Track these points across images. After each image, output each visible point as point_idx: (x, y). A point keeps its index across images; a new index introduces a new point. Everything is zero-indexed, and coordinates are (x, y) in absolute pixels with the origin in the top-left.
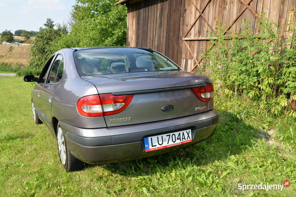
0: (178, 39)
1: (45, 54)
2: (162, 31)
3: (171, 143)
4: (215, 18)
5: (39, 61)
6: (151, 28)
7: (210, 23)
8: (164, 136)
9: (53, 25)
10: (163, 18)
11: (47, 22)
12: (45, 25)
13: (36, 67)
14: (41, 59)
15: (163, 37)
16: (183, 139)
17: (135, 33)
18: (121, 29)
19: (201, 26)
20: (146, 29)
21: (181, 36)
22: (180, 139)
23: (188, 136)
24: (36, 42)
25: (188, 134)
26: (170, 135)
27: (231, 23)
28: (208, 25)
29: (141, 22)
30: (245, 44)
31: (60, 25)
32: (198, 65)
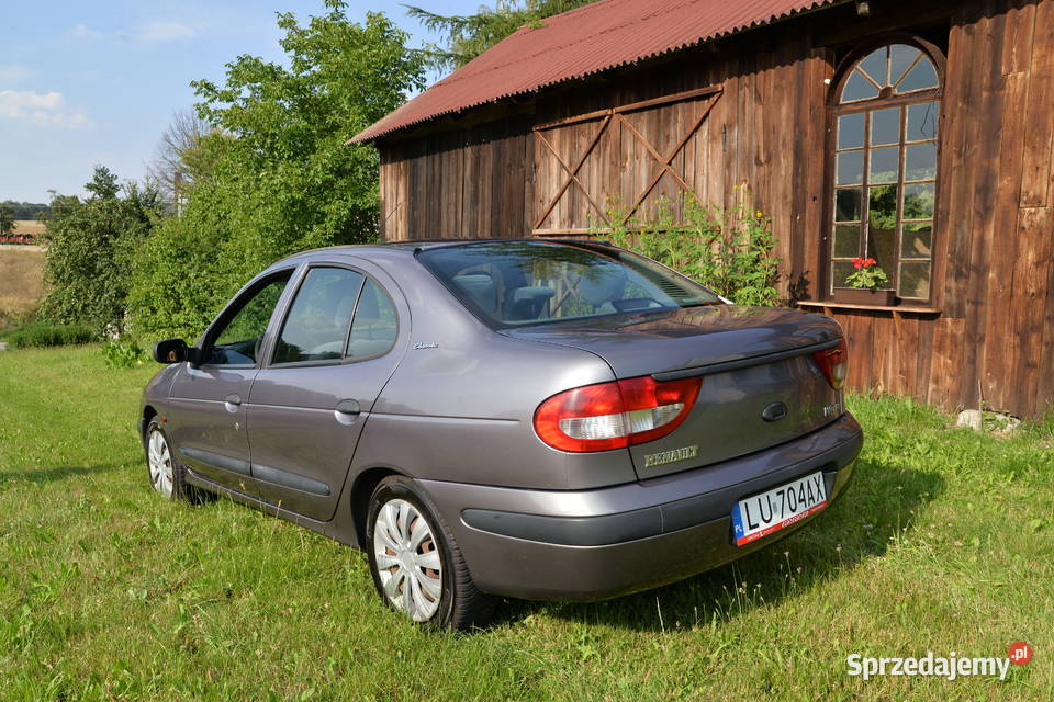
0: (522, 231)
1: (97, 275)
2: (480, 212)
3: (789, 515)
4: (603, 188)
5: (78, 298)
6: (449, 204)
7: (594, 199)
8: (773, 493)
9: (116, 188)
10: (480, 183)
11: (96, 179)
12: (90, 187)
13: (66, 318)
14: (81, 294)
15: (483, 228)
16: (810, 499)
17: (403, 215)
18: (346, 200)
19: (573, 202)
20: (436, 207)
21: (530, 225)
22: (804, 500)
23: (819, 491)
24: (66, 242)
25: (818, 486)
26: (782, 492)
27: (637, 199)
28: (590, 202)
29: (422, 188)
30: (666, 245)
31: (134, 187)
32: (573, 291)
